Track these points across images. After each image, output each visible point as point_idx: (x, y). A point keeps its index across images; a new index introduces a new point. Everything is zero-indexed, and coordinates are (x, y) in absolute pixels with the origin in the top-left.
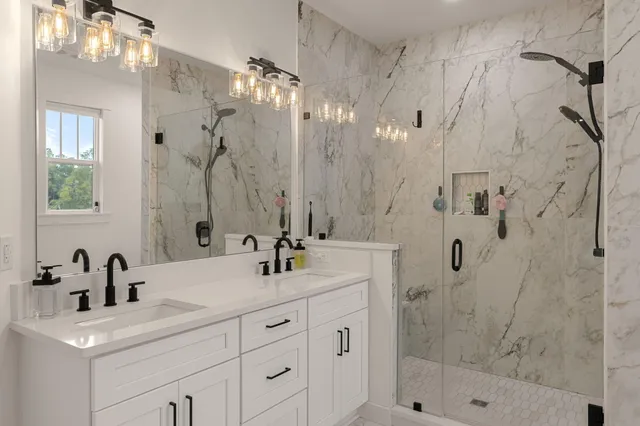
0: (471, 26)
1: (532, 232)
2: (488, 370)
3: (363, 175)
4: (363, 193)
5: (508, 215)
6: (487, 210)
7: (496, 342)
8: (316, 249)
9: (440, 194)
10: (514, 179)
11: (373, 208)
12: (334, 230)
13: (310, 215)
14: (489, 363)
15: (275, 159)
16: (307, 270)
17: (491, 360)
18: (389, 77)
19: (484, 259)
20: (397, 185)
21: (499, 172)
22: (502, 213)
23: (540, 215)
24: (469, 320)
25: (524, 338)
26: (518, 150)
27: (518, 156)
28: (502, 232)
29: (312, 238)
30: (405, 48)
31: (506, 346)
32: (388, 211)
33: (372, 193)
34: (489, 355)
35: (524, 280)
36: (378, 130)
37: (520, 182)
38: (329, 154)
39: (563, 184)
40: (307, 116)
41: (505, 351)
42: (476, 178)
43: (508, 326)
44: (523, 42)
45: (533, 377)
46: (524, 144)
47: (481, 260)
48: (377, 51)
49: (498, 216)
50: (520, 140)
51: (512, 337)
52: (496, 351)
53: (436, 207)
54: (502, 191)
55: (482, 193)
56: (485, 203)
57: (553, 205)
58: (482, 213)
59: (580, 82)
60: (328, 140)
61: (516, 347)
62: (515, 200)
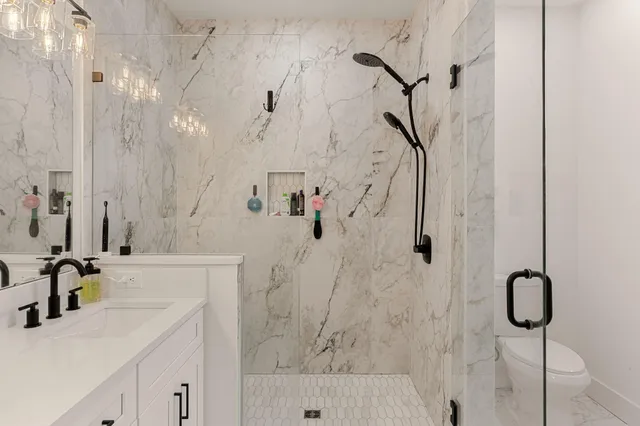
0: (287, 22)
1: (345, 230)
2: (304, 371)
3: (165, 168)
4: (164, 190)
5: (323, 216)
6: (303, 211)
7: (312, 342)
8: (120, 270)
9: (255, 194)
10: (328, 181)
11: (175, 209)
12: (133, 239)
13: (106, 221)
14: (305, 363)
15: (20, 143)
16: (104, 303)
17: (307, 359)
18: (195, 57)
19: (301, 260)
20: (205, 182)
21: (314, 173)
22: (318, 213)
23: (351, 215)
24: (285, 324)
25: (337, 333)
26: (332, 152)
27: (332, 158)
28: (318, 232)
29: (108, 253)
30: (214, 29)
31: (321, 343)
32: (193, 213)
33: (174, 192)
34: (305, 356)
35: (337, 278)
36: (176, 119)
37: (334, 184)
38: (128, 138)
39: (370, 186)
40: (97, 78)
41: (320, 349)
42: (290, 178)
43: (323, 324)
44: (337, 48)
45: (345, 368)
46: (337, 147)
47: (297, 260)
48: (179, 25)
49: (314, 216)
50: (334, 143)
51: (327, 334)
52: (312, 350)
53: (250, 208)
54: (317, 192)
55: (298, 193)
56: (300, 203)
57: (362, 205)
58: (297, 214)
59: (403, 91)
60: (126, 118)
61: (330, 343)
62: (329, 201)
